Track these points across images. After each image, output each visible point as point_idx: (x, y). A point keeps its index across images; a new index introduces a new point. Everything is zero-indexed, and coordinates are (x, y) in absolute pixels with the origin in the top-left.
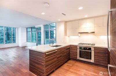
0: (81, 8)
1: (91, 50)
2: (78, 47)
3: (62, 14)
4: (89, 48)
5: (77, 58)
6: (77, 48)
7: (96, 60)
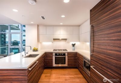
0: (63, 16)
1: (65, 56)
2: (54, 54)
3: (42, 17)
4: (64, 54)
5: (52, 65)
6: (52, 55)
7: (69, 64)
